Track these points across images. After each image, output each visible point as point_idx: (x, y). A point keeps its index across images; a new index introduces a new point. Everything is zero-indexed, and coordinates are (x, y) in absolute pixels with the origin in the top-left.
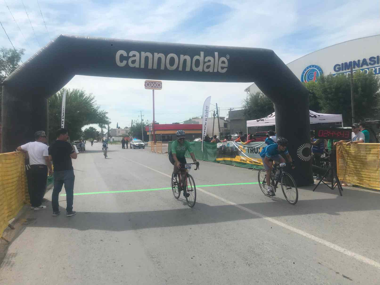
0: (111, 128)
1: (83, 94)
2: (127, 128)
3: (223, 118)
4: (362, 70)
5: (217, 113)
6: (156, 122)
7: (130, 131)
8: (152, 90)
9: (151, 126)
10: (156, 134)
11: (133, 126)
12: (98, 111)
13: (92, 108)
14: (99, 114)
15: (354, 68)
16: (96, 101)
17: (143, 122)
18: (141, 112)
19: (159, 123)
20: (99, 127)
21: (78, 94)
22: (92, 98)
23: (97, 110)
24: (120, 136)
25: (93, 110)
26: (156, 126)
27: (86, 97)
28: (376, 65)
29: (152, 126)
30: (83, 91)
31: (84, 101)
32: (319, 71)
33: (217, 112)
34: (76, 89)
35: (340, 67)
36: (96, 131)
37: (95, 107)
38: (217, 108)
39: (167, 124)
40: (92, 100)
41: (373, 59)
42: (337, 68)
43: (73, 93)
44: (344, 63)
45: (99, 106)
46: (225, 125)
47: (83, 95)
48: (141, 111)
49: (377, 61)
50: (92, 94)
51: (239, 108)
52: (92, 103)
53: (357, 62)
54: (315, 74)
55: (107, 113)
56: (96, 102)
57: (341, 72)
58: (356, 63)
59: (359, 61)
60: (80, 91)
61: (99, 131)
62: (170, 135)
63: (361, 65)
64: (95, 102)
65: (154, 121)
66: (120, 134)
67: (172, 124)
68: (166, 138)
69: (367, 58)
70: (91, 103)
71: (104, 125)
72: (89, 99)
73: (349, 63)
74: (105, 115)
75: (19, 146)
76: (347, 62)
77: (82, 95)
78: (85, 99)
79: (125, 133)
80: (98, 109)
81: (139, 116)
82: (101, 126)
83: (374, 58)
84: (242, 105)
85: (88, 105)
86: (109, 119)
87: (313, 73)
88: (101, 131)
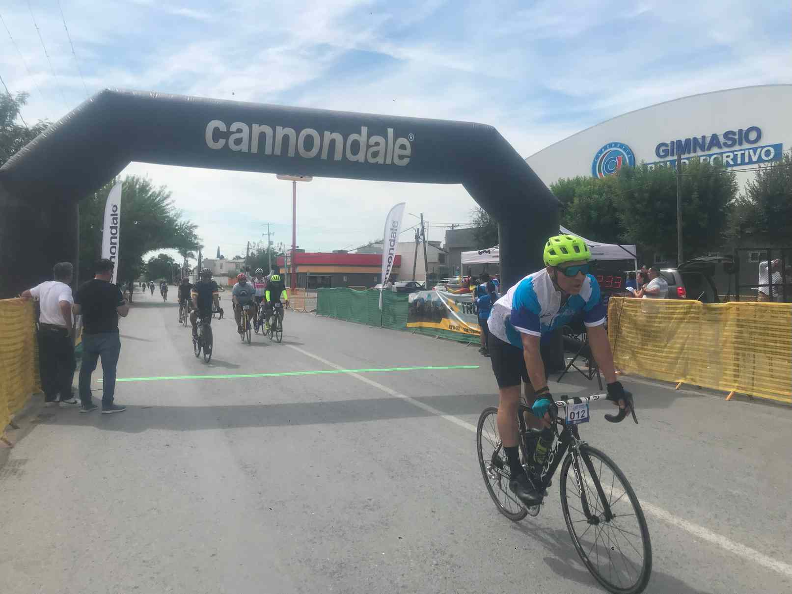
0: (204, 258)
1: (148, 185)
2: (238, 258)
3: (435, 244)
4: (710, 156)
5: (423, 234)
6: (298, 247)
7: (244, 265)
8: (291, 182)
9: (288, 255)
10: (298, 273)
11: (250, 255)
12: (176, 222)
13: (164, 215)
14: (179, 228)
15: (695, 151)
16: (173, 202)
17: (272, 246)
18: (268, 227)
19: (304, 250)
20: (179, 255)
21: (138, 186)
22: (165, 196)
23: (176, 220)
24: (224, 275)
25: (168, 221)
26: (298, 256)
27: (153, 192)
28: (737, 147)
29: (290, 255)
30: (146, 182)
31: (149, 202)
32: (628, 154)
33: (422, 230)
34: (132, 176)
35: (667, 148)
36: (172, 263)
37: (171, 214)
38: (422, 223)
39: (322, 252)
40: (165, 198)
41: (730, 136)
42: (663, 151)
43: (127, 184)
44: (675, 141)
45: (179, 212)
46: (442, 258)
47: (147, 189)
48: (268, 224)
49: (739, 138)
50: (166, 186)
51: (466, 225)
52: (164, 207)
53: (700, 141)
54: (620, 161)
55: (196, 227)
56: (173, 205)
57: (670, 158)
58: (698, 141)
59: (704, 138)
60: (141, 181)
61: (178, 263)
62: (327, 277)
63: (708, 147)
64: (170, 203)
65: (294, 245)
66: (223, 271)
67: (332, 252)
68: (319, 281)
69: (720, 133)
70: (164, 204)
71: (190, 251)
72: (160, 197)
73: (685, 141)
74: (191, 233)
75: (25, 290)
76: (682, 140)
77: (144, 188)
78: (152, 198)
79: (235, 267)
80: (177, 218)
81: (263, 234)
82: (185, 255)
83: (733, 133)
84: (472, 219)
85: (155, 210)
86: (200, 239)
87: (615, 159)
88: (184, 264)
